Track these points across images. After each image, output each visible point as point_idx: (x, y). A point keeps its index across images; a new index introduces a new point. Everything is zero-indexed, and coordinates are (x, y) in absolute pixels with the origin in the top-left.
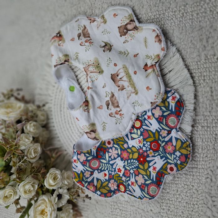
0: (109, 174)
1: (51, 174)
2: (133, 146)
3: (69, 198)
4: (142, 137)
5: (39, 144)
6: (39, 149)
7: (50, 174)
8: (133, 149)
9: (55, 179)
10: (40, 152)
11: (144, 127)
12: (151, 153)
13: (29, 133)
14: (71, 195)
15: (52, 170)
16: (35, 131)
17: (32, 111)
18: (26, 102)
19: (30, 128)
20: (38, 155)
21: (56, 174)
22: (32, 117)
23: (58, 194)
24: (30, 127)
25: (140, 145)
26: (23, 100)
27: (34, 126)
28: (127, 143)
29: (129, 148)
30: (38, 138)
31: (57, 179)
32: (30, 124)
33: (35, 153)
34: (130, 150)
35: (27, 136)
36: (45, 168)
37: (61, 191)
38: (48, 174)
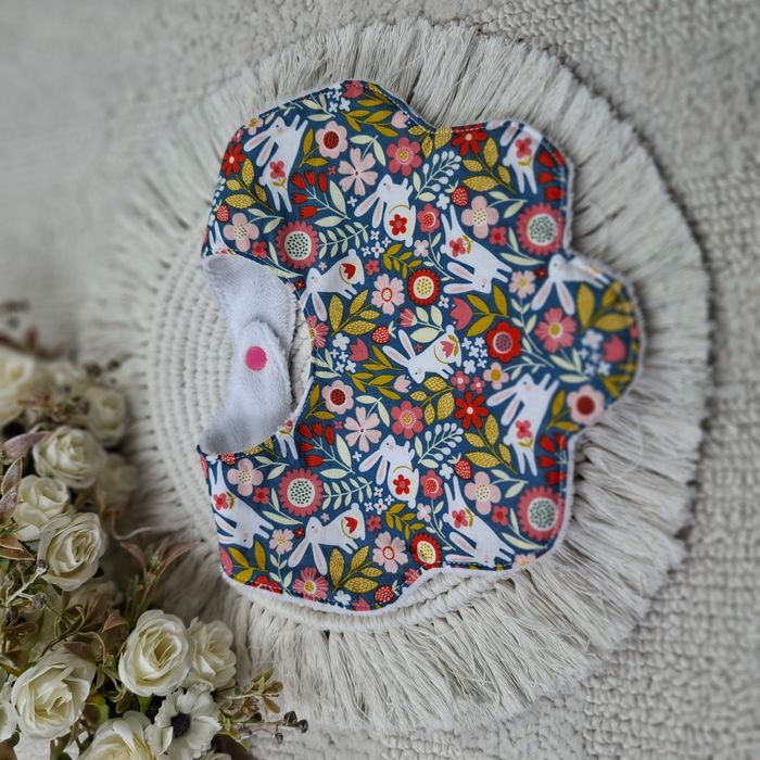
0: (367, 516)
1: (145, 637)
2: (429, 375)
3: (219, 727)
4: (450, 329)
5: (96, 518)
6: (96, 536)
7: (141, 635)
8: (434, 385)
9: (161, 654)
10: (98, 548)
11: (448, 289)
12: (496, 374)
13: (55, 472)
14: (227, 716)
15: (150, 621)
16: (80, 464)
17: (67, 389)
18: (44, 355)
19: (58, 455)
20: (93, 559)
21: (168, 635)
22: (68, 410)
23: (175, 714)
24: (60, 452)
25: (451, 359)
26: (30, 345)
27: (74, 444)
28: (405, 371)
29: (415, 386)
30: (90, 493)
31: (168, 655)
32: (60, 437)
33: (78, 551)
34: (421, 396)
35: (47, 485)
36: (122, 614)
37: (185, 702)
38: (135, 635)
